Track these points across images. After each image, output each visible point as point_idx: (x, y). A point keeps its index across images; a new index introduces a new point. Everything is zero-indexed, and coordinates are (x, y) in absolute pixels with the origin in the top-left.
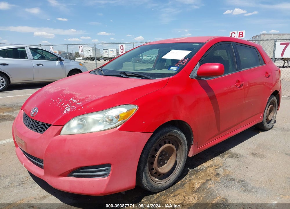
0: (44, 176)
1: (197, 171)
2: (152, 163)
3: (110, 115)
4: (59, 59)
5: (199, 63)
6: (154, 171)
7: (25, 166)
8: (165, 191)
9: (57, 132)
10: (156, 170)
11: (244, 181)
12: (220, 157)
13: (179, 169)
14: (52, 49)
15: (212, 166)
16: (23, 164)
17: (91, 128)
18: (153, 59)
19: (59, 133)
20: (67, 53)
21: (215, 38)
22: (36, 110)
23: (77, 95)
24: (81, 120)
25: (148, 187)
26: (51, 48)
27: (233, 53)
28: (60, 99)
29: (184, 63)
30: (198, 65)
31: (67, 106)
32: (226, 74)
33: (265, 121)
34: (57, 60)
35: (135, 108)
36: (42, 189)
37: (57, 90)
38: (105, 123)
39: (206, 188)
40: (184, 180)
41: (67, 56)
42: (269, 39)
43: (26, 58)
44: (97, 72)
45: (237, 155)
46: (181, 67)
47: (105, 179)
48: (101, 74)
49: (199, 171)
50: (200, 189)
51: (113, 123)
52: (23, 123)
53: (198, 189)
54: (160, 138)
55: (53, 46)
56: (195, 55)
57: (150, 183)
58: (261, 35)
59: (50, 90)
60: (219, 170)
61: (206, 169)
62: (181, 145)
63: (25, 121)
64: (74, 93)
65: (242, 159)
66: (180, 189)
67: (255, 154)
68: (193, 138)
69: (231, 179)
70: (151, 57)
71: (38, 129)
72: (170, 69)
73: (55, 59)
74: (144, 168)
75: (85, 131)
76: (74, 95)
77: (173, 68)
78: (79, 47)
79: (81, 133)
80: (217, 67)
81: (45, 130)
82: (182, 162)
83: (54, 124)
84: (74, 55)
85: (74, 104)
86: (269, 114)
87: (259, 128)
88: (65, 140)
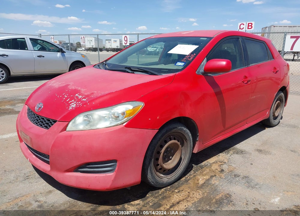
0: (50, 171)
1: (202, 167)
2: (157, 159)
3: (116, 112)
4: (61, 51)
5: (206, 58)
6: (159, 167)
7: (30, 161)
8: (170, 186)
9: (62, 128)
10: (161, 166)
11: (249, 177)
12: (225, 153)
13: (184, 165)
14: (53, 39)
15: (217, 162)
16: (28, 159)
17: (97, 124)
18: (158, 50)
19: (65, 129)
20: (68, 43)
21: (223, 32)
22: (41, 105)
23: (83, 90)
24: (87, 116)
25: (153, 182)
26: (51, 38)
27: (241, 48)
28: (65, 95)
29: (191, 58)
30: (205, 61)
31: (73, 102)
32: (234, 70)
33: (272, 118)
34: (58, 51)
35: (141, 105)
36: (47, 184)
37: (62, 85)
38: (111, 119)
39: (210, 184)
40: (189, 176)
41: (68, 46)
42: (279, 31)
43: (26, 49)
44: (101, 66)
45: (242, 152)
46: (187, 62)
47: (111, 175)
48: (106, 69)
49: (204, 167)
50: (205, 184)
51: (119, 119)
52: (27, 118)
53: (203, 185)
54: (166, 135)
55: (53, 36)
56: (202, 50)
57: (155, 179)
58: (271, 27)
59: (54, 85)
60: (224, 166)
61: (211, 165)
62: (186, 141)
63: (29, 116)
64: (79, 89)
65: (247, 156)
66: (184, 185)
67: (260, 151)
68: (198, 134)
69: (235, 175)
70: (156, 48)
71: (44, 124)
72: (176, 64)
73: (57, 51)
74: (149, 163)
75: (91, 128)
76: (80, 90)
77: (179, 64)
78: (82, 38)
79: (87, 129)
80: (224, 63)
81: (51, 126)
82: (187, 158)
83: (60, 120)
84: (75, 45)
85: (80, 100)
86: (276, 110)
87: (265, 124)
88: (71, 136)
